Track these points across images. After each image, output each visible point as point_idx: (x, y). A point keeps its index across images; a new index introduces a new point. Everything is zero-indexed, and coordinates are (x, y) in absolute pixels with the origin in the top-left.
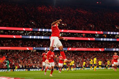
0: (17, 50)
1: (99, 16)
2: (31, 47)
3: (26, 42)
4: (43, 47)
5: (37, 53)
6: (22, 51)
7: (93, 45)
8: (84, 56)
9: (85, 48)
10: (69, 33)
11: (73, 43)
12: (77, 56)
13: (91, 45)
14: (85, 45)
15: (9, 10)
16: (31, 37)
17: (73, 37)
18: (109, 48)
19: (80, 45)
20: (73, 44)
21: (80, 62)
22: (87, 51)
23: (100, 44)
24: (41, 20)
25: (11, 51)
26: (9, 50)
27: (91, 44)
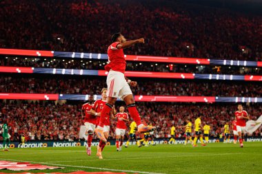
0: (24, 100)
1: (205, 25)
2: (55, 93)
3: (43, 82)
4: (81, 93)
5: (69, 106)
6: (34, 102)
7: (191, 90)
8: (171, 114)
9: (174, 95)
10: (138, 62)
11: (148, 84)
12: (157, 114)
13: (188, 90)
14: (175, 89)
15: (7, 10)
16: (54, 71)
17: (147, 71)
18: (225, 96)
19: (164, 89)
20: (147, 88)
21: (161, 127)
22: (178, 103)
23: (207, 87)
24: (76, 33)
25: (11, 101)
26: (5, 101)
27: (188, 87)
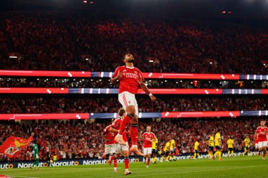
0: (55, 120)
1: (227, 41)
2: (85, 112)
3: (73, 102)
4: (109, 111)
5: (98, 125)
6: (65, 121)
7: (216, 105)
8: (197, 129)
9: (198, 111)
10: (163, 79)
11: (174, 101)
12: (183, 129)
13: (212, 105)
14: (199, 105)
15: (38, 34)
16: (83, 91)
17: (172, 88)
18: (249, 110)
19: (189, 105)
20: (173, 104)
21: (187, 142)
22: (203, 119)
23: (231, 102)
24: (104, 54)
25: (42, 122)
26: (37, 121)
27: (212, 103)
